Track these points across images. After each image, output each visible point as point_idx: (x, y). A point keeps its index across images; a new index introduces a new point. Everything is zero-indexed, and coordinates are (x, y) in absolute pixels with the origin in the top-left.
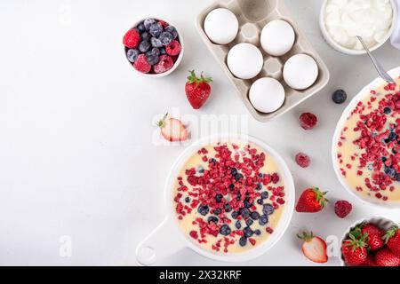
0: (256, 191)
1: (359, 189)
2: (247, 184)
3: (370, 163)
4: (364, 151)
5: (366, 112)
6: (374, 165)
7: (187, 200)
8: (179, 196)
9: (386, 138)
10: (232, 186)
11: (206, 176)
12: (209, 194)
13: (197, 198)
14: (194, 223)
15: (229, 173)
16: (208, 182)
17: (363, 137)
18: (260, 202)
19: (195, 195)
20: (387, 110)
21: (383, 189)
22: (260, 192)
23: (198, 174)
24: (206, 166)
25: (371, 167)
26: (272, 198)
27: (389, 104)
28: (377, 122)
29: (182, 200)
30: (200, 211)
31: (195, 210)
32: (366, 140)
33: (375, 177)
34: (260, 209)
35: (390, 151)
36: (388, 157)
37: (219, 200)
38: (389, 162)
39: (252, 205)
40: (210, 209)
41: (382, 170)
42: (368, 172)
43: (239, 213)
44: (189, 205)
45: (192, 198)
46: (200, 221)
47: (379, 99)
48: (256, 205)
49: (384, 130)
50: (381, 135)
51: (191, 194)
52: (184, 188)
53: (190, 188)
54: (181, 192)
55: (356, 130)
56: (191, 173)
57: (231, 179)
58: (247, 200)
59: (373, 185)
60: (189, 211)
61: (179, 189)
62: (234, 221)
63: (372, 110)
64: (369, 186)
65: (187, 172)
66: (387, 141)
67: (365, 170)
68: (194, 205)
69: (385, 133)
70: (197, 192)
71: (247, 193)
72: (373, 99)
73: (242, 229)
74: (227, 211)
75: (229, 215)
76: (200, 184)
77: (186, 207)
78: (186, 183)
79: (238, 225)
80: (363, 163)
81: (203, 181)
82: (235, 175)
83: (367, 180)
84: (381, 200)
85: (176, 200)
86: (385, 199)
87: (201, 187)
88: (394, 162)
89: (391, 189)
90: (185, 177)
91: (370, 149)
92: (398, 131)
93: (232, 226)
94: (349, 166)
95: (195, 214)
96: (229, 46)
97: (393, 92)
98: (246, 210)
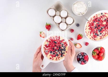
0: (61, 44)
2: (58, 44)
3: (92, 33)
4: (91, 31)
5: (90, 23)
6: (93, 33)
7: (47, 51)
9: (95, 27)
11: (49, 45)
12: (51, 49)
13: (49, 50)
14: (50, 56)
15: (54, 42)
18: (62, 46)
19: (48, 50)
20: (94, 22)
21: (95, 38)
23: (47, 45)
24: (48, 43)
26: (64, 45)
27: (95, 21)
29: (46, 52)
31: (49, 53)
32: (91, 28)
34: (63, 48)
35: (96, 30)
36: (95, 31)
37: (53, 49)
38: (96, 32)
40: (52, 52)
41: (95, 34)
42: (92, 35)
43: (59, 50)
44: (48, 52)
45: (48, 51)
46: (51, 55)
47: (92, 20)
48: (62, 47)
52: (46, 49)
55: (88, 26)
56: (46, 45)
57: (55, 44)
58: (59, 47)
59: (93, 37)
60: (48, 53)
63: (91, 22)
66: (95, 28)
67: (91, 34)
68: (49, 52)
71: (59, 45)
72: (91, 20)
73: (60, 53)
75: (57, 51)
76: (48, 47)
77: (47, 53)
80: (91, 33)
82: (55, 43)
83: (92, 36)
84: (95, 40)
87: (49, 48)
88: (97, 32)
89: (97, 38)
90: (45, 47)
91: (92, 30)
92: (97, 26)
93: (58, 54)
94: (88, 34)
95: (49, 54)
96: (54, 17)
97: (95, 18)
98: (60, 49)
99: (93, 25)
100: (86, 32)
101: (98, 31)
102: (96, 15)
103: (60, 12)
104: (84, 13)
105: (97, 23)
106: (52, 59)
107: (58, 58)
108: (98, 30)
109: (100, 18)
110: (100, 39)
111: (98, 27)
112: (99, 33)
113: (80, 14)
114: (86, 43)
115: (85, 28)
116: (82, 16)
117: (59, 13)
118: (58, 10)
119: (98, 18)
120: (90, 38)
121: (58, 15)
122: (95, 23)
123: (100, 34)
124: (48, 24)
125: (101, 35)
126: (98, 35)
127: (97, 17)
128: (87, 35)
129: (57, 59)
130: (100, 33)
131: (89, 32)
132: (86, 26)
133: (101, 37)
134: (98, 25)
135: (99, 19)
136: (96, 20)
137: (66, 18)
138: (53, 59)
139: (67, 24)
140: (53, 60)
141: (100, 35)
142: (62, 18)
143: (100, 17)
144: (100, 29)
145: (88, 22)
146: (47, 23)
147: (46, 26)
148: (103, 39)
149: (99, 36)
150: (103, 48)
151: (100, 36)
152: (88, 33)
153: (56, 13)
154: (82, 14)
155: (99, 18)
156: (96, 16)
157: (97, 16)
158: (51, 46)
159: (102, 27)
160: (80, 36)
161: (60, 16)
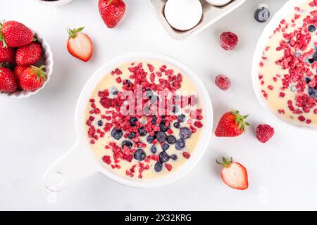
1: (281, 111)
3: (293, 84)
4: (287, 72)
5: (290, 30)
6: (297, 87)
7: (100, 124)
8: (92, 119)
9: (311, 57)
13: (110, 122)
14: (107, 147)
17: (286, 56)
18: (177, 126)
19: (109, 118)
20: (312, 28)
21: (307, 111)
22: (177, 114)
23: (111, 96)
24: (120, 87)
25: (294, 88)
27: (314, 21)
29: (94, 123)
30: (113, 135)
31: (108, 134)
32: (289, 59)
33: (299, 99)
34: (176, 133)
35: (314, 71)
36: (312, 78)
38: (313, 83)
39: (168, 129)
40: (124, 132)
41: (306, 91)
42: (292, 93)
43: (155, 137)
44: (102, 129)
45: (105, 121)
46: (114, 145)
47: (304, 16)
48: (172, 128)
49: (308, 49)
50: (305, 54)
51: (103, 117)
52: (97, 111)
53: (103, 110)
54: (94, 115)
55: (278, 49)
56: (104, 95)
58: (163, 123)
59: (296, 108)
60: (102, 135)
61: (91, 112)
62: (149, 145)
63: (296, 28)
64: (291, 108)
65: (100, 94)
66: (311, 61)
67: (286, 91)
68: (107, 129)
69: (309, 53)
70: (111, 115)
71: (163, 117)
72: (297, 17)
73: (157, 154)
74: (142, 135)
75: (144, 139)
76: (113, 106)
77: (99, 131)
78: (99, 105)
79: (153, 150)
80: (286, 84)
81: (117, 103)
83: (290, 102)
84: (304, 123)
85: (88, 123)
86: (309, 122)
87: (114, 109)
90: (97, 99)
91: (294, 70)
93: (147, 151)
95: (108, 138)
98: (162, 134)
99: (301, 41)
100: (261, 78)
107: (137, 169)
128: (265, 95)
129: (132, 170)
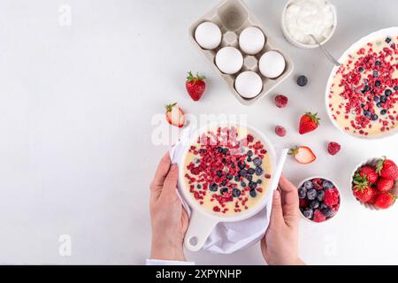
3: (353, 109)
4: (347, 101)
5: (346, 72)
6: (356, 110)
7: (199, 187)
8: (192, 187)
9: (362, 89)
10: (224, 160)
12: (213, 175)
13: (205, 182)
14: (212, 200)
15: (217, 151)
16: (207, 167)
17: (346, 91)
18: (249, 160)
19: (202, 180)
20: (360, 69)
21: (364, 127)
22: (246, 153)
23: (197, 165)
24: (199, 156)
25: (354, 112)
26: (256, 152)
27: (362, 65)
28: (355, 78)
29: (196, 189)
30: (212, 189)
31: (208, 191)
32: (348, 92)
33: (357, 119)
34: (252, 165)
35: (366, 99)
36: (365, 103)
37: (220, 174)
38: (366, 107)
39: (245, 166)
40: (218, 184)
41: (362, 113)
42: (353, 115)
43: (239, 176)
44: (202, 190)
45: (201, 184)
46: (216, 196)
47: (354, 62)
48: (248, 163)
49: (360, 84)
50: (359, 88)
51: (199, 181)
52: (193, 180)
53: (196, 177)
54: (192, 184)
55: (340, 86)
56: (191, 167)
57: (221, 156)
58: (239, 164)
59: (356, 125)
60: (204, 194)
61: (190, 183)
62: (239, 183)
63: (350, 70)
64: (353, 126)
65: (188, 167)
66: (363, 92)
67: (349, 114)
68: (205, 188)
69: (361, 86)
70: (203, 177)
71: (238, 159)
72: (350, 62)
73: (247, 186)
74: (230, 179)
75: (233, 181)
77: (201, 192)
78: (192, 176)
79: (243, 185)
80: (348, 109)
81: (202, 167)
83: (352, 122)
84: (363, 135)
85: (191, 191)
86: (366, 134)
88: (370, 107)
89: (370, 126)
90: (189, 172)
91: (352, 99)
92: (370, 84)
93: (240, 188)
94: (338, 113)
95: (209, 194)
96: (215, 51)
97: (364, 56)
98: (243, 171)
99: (355, 79)
100: (330, 106)
101: (375, 103)
102: (368, 44)
103: (238, 34)
104: (324, 39)
105: (371, 73)
106: (222, 209)
107: (240, 203)
108: (375, 98)
109: (382, 56)
110: (382, 129)
111: (373, 87)
112: (377, 110)
113: (309, 41)
114: (331, 143)
115: (327, 93)
116: (316, 49)
117: (236, 36)
118: (231, 28)
119: (375, 54)
120: (347, 129)
121: (229, 46)
122: (364, 75)
123: (383, 112)
124: (195, 76)
125: (387, 115)
126: (374, 117)
127: (371, 53)
128: (335, 118)
129: (237, 206)
130: (382, 109)
131: (340, 107)
132: (333, 85)
133: (385, 123)
134: (375, 79)
135: (379, 60)
136: (366, 62)
137: (258, 56)
138: (226, 210)
139: (263, 78)
140: (224, 212)
141: (383, 117)
142: (244, 55)
143: (380, 53)
144: (383, 94)
145: (338, 71)
146: (191, 75)
147: (187, 83)
148: (391, 130)
149: (377, 121)
150: (392, 164)
151: (380, 120)
152: (339, 110)
153: (224, 39)
154: (317, 43)
155: (379, 55)
156: (367, 48)
157: (371, 50)
158: (208, 164)
159: (388, 88)
160: (311, 121)
161: (238, 47)
